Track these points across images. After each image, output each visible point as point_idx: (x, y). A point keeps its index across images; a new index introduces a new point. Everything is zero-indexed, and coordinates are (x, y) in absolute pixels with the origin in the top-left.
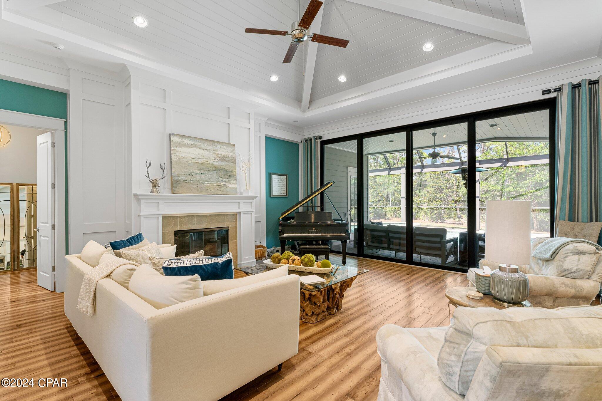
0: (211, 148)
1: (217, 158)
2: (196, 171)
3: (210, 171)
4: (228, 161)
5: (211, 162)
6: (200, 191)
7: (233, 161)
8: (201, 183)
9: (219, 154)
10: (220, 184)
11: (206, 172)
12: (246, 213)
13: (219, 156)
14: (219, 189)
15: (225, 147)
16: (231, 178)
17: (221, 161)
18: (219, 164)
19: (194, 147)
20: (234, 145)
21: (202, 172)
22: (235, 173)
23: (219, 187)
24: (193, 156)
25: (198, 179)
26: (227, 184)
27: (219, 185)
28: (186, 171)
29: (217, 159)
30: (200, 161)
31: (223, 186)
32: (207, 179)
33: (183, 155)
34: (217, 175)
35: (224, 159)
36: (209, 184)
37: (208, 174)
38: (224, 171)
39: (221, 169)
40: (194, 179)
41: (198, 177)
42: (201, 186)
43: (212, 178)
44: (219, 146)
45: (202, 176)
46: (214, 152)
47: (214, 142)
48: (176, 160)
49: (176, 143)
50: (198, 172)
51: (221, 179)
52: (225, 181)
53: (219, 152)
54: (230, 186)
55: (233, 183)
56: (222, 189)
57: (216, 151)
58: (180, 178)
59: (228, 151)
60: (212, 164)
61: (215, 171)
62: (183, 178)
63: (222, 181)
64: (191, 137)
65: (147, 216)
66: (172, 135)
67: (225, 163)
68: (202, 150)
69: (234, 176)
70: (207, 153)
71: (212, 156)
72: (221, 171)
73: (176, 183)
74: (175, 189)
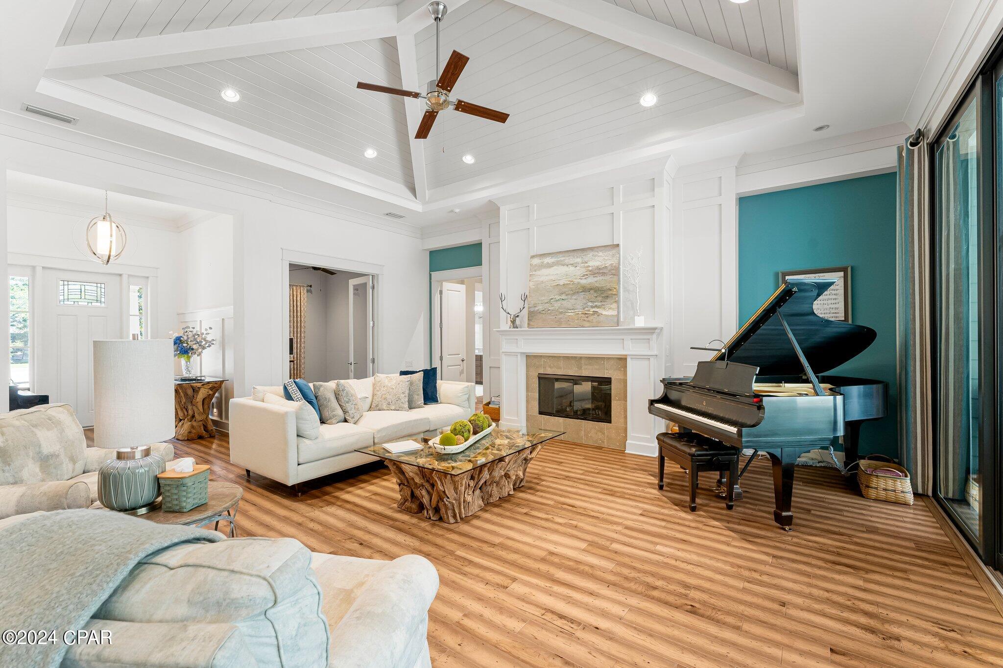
0: (579, 260)
1: (586, 273)
2: (556, 297)
3: (574, 294)
4: (604, 274)
5: (576, 281)
6: (559, 323)
7: (615, 271)
8: (561, 313)
10: (589, 310)
11: (569, 297)
12: (637, 357)
13: (590, 268)
14: (585, 319)
15: (601, 254)
16: (608, 300)
17: (592, 276)
18: (590, 281)
19: (555, 265)
20: (618, 245)
21: (563, 297)
22: (615, 290)
23: (586, 315)
24: (553, 278)
25: (557, 308)
26: (600, 311)
27: (586, 314)
28: (543, 298)
29: (587, 275)
30: (561, 283)
31: (592, 314)
32: (570, 306)
33: (541, 279)
34: (584, 298)
35: (598, 272)
36: (572, 312)
37: (571, 299)
38: (595, 291)
39: (591, 289)
40: (552, 308)
41: (557, 305)
42: (561, 316)
43: (578, 303)
44: (590, 254)
45: (564, 302)
46: (583, 264)
47: (583, 250)
48: (534, 287)
49: (536, 266)
50: (558, 297)
51: (590, 304)
52: (596, 306)
53: (590, 264)
54: (604, 313)
55: (610, 308)
56: (591, 318)
57: (586, 263)
58: (536, 309)
59: (606, 258)
60: (579, 283)
61: (582, 293)
62: (540, 308)
63: (592, 307)
64: (553, 253)
65: (508, 354)
66: (533, 257)
67: (599, 278)
68: (565, 267)
69: (614, 297)
70: (572, 268)
71: (579, 271)
72: (592, 292)
73: (532, 315)
74: (531, 323)
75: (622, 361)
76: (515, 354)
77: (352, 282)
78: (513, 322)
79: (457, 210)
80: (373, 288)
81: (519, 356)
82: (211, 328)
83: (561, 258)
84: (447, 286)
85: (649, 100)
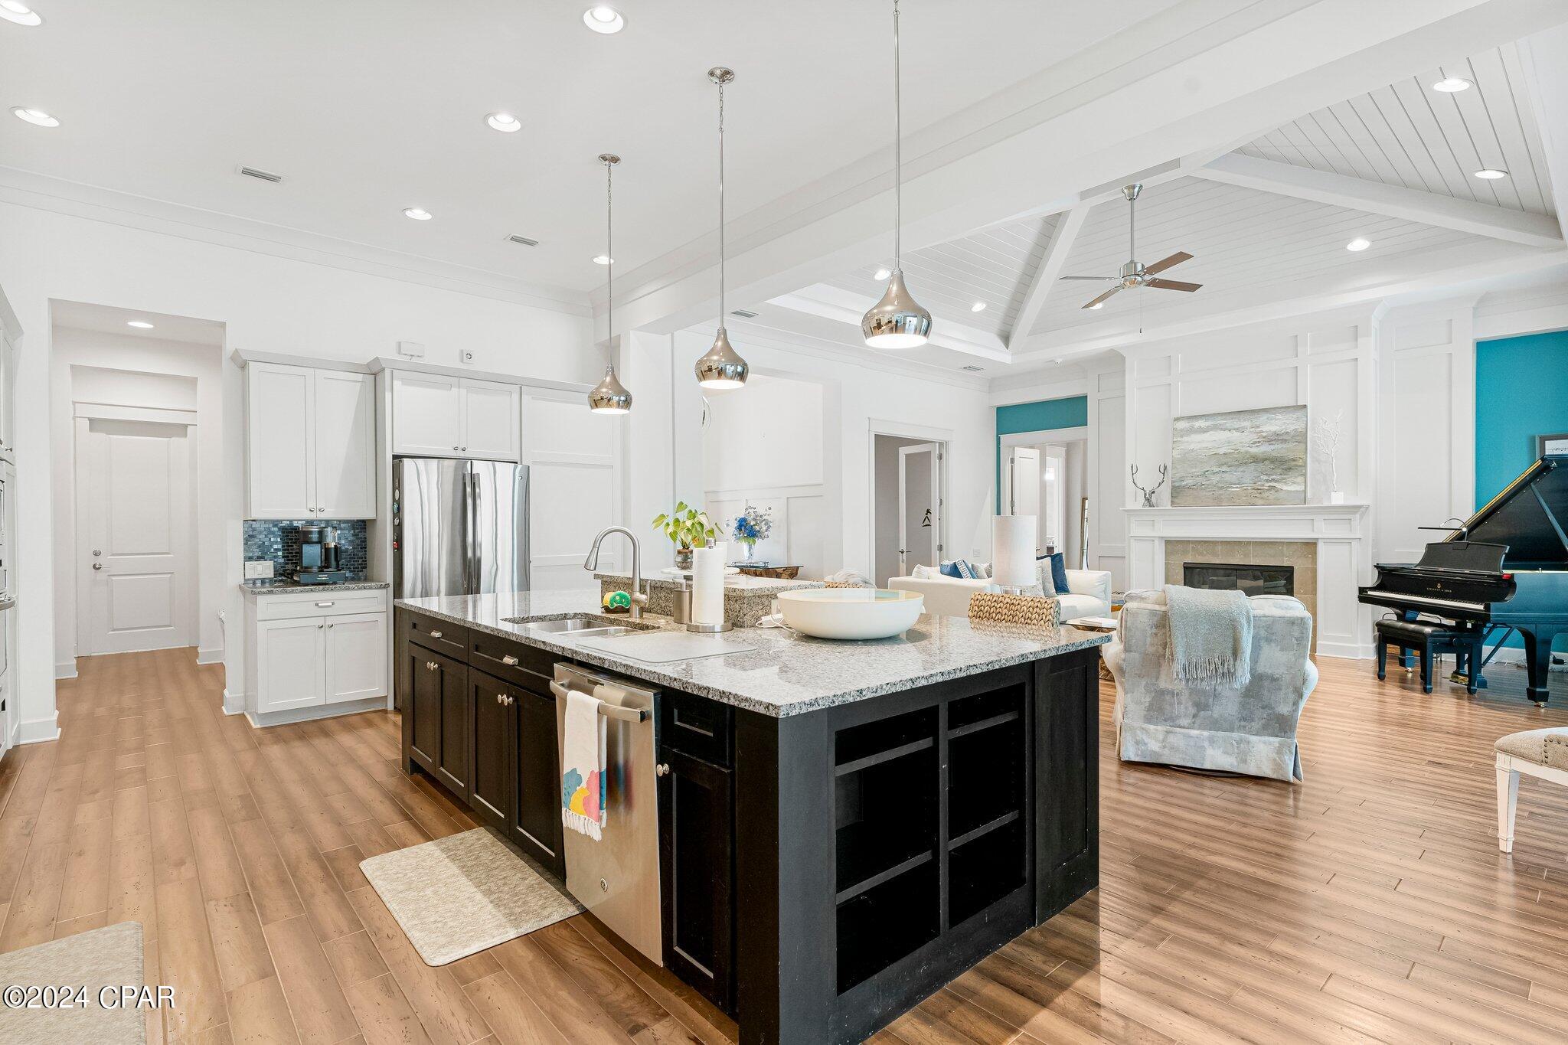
0: (1247, 424)
1: (1258, 440)
2: (1212, 469)
3: (1240, 465)
4: (1284, 441)
5: (1243, 450)
6: (1218, 501)
7: (1301, 438)
8: (1221, 488)
9: (1263, 432)
10: (1263, 485)
11: (1233, 468)
12: (1330, 541)
13: (1264, 434)
14: (1258, 495)
15: (1279, 416)
16: (1290, 473)
17: (1267, 444)
18: (1263, 449)
19: (1212, 429)
20: (1305, 406)
21: (1224, 469)
22: (1302, 461)
23: (1259, 491)
24: (1209, 445)
25: (1215, 482)
26: (1278, 485)
27: (1258, 489)
28: (1194, 470)
29: (1259, 442)
30: (1222, 451)
31: (1268, 490)
32: (1234, 480)
33: (1191, 447)
34: (1256, 470)
35: (1275, 438)
36: (1237, 488)
37: (1235, 471)
38: (1272, 462)
39: (1266, 459)
40: (1208, 483)
41: (1215, 479)
42: (1220, 492)
43: (1248, 476)
44: (1264, 417)
45: (1224, 475)
46: (1253, 429)
47: (1253, 412)
49: (1182, 430)
50: (1216, 469)
51: (1265, 477)
52: (1273, 480)
53: (1264, 428)
54: (1285, 488)
55: (1293, 483)
56: (1265, 494)
57: (1258, 427)
58: (1184, 483)
59: (1287, 421)
60: (1247, 452)
61: (1253, 464)
62: (1189, 482)
63: (1267, 481)
64: (1208, 415)
65: (1139, 539)
66: (1177, 419)
67: (1278, 446)
68: (1227, 432)
69: (1300, 469)
70: (1236, 434)
71: (1248, 437)
72: (1267, 462)
73: (1177, 492)
74: (1176, 500)
75: (1311, 546)
76: (1152, 539)
77: (903, 451)
78: (1148, 500)
80: (940, 457)
81: (1157, 542)
82: (770, 508)
83: (1220, 421)
84: (1020, 452)
85: (1359, 245)
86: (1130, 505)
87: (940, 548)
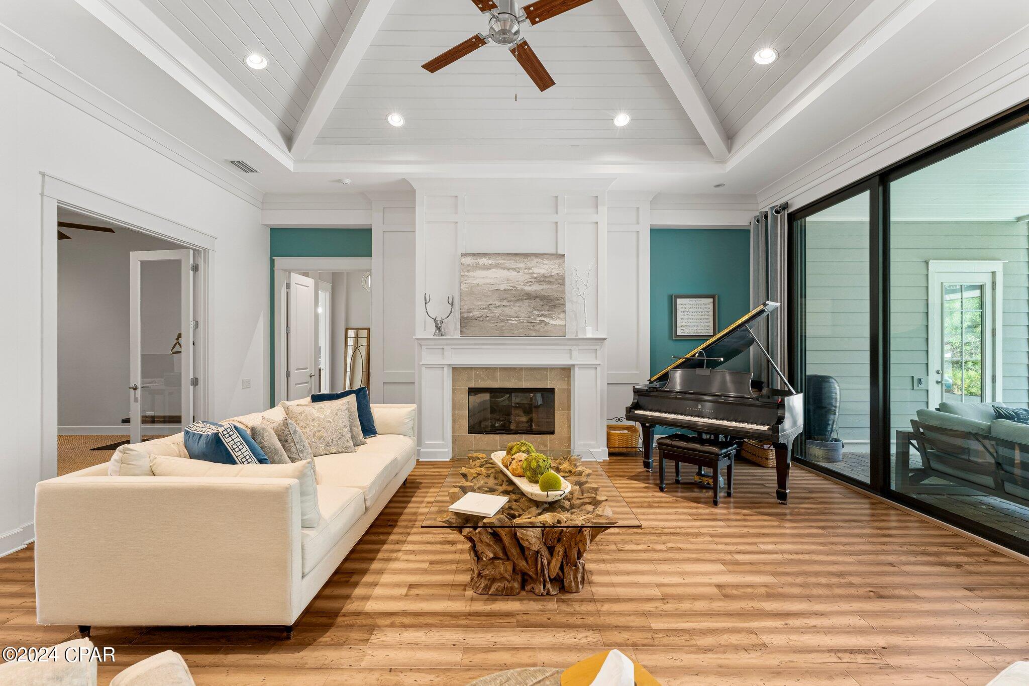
0: (522, 265)
1: (530, 280)
2: (495, 302)
3: (518, 300)
4: (550, 283)
5: (519, 287)
6: (500, 332)
7: (561, 280)
8: (503, 321)
9: (534, 273)
10: (535, 319)
11: (512, 303)
12: (584, 367)
13: (535, 275)
14: (531, 327)
15: (546, 261)
16: (555, 310)
17: (537, 284)
18: (535, 288)
19: (494, 267)
20: (564, 255)
21: (505, 303)
22: (562, 300)
23: (532, 324)
24: (492, 281)
25: (497, 315)
26: (547, 320)
27: (532, 322)
28: (480, 303)
29: (531, 282)
30: (502, 287)
31: (539, 323)
32: (513, 314)
33: (477, 282)
34: (529, 306)
35: (543, 279)
36: (515, 320)
37: (514, 306)
38: (541, 300)
39: (537, 297)
40: (491, 315)
41: (497, 312)
42: (502, 324)
43: (522, 310)
44: (535, 261)
45: (505, 309)
46: (526, 270)
47: (526, 255)
48: (467, 289)
49: (468, 265)
50: (498, 303)
51: (536, 312)
52: (543, 315)
53: (535, 270)
54: (552, 322)
55: (559, 318)
56: (537, 327)
57: (530, 269)
58: (471, 315)
59: (552, 267)
60: (522, 290)
61: (527, 301)
62: (476, 313)
63: (539, 316)
64: (491, 254)
65: (430, 366)
66: (464, 255)
67: (545, 286)
68: (506, 270)
69: (562, 306)
70: (514, 273)
71: (522, 277)
72: (538, 300)
73: (466, 323)
74: (465, 330)
75: (566, 371)
76: (441, 367)
77: (137, 258)
78: (438, 328)
79: (348, 181)
81: (446, 369)
83: (500, 261)
85: (622, 120)
86: (420, 334)
87: (195, 382)
